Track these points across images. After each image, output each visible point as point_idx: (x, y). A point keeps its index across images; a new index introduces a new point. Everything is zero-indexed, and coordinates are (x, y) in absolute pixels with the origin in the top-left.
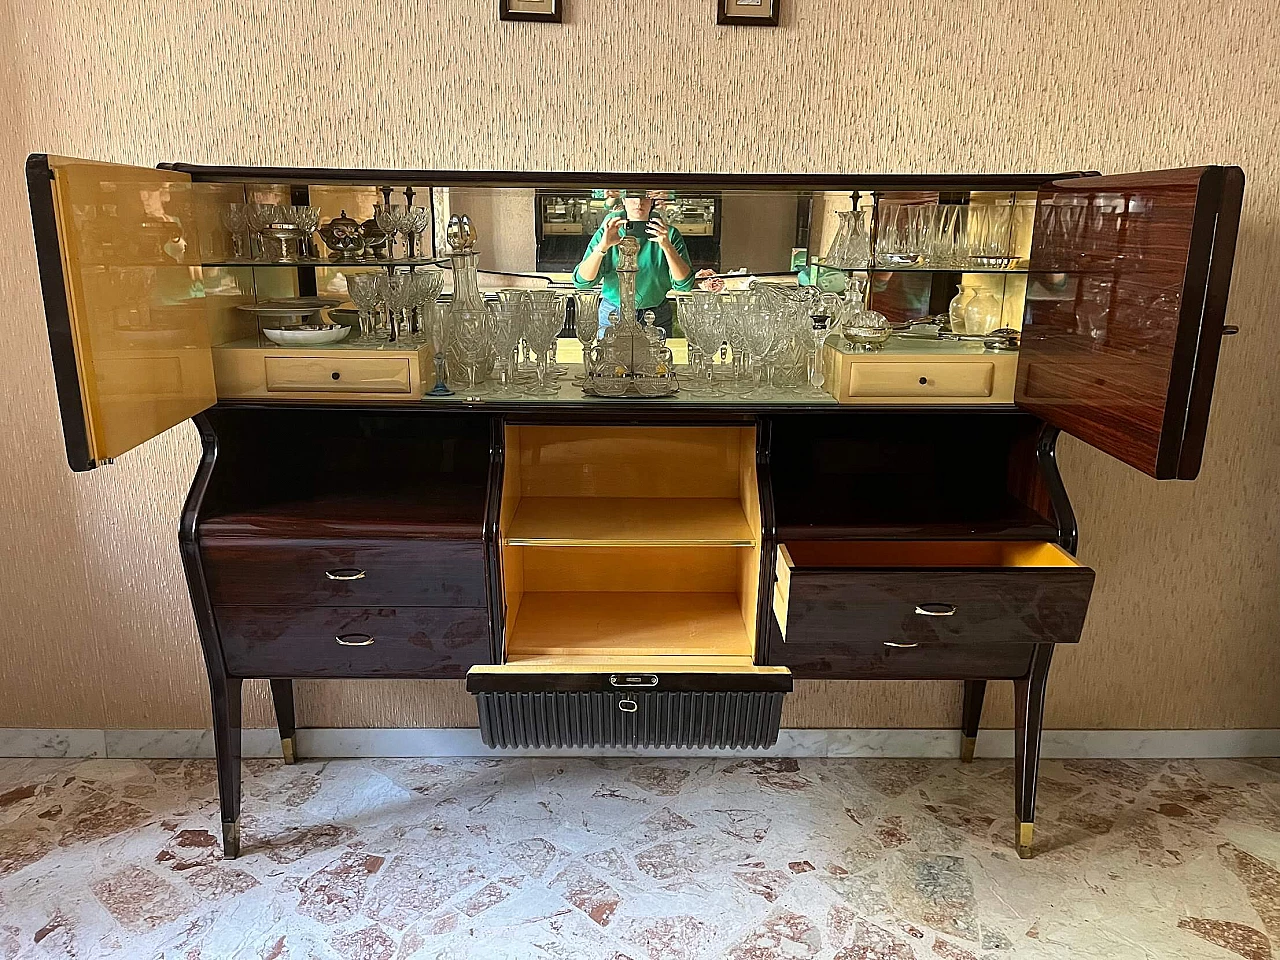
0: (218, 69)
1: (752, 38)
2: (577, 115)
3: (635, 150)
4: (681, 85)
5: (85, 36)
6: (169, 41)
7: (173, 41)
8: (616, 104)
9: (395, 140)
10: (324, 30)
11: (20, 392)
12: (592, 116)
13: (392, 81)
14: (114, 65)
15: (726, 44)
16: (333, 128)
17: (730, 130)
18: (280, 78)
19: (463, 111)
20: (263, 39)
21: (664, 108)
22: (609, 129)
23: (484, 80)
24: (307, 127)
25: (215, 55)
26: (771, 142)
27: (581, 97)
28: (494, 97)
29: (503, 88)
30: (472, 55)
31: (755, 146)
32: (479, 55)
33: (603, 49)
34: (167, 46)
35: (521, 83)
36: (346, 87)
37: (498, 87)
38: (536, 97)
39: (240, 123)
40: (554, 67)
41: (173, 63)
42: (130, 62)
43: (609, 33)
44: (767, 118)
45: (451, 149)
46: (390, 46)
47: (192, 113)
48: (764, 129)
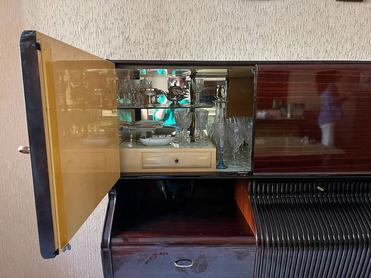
0: (114, 21)
1: (350, 6)
2: (273, 40)
3: (298, 55)
4: (319, 26)
5: (53, 6)
6: (92, 9)
7: (93, 9)
8: (290, 34)
9: (191, 52)
10: (163, 4)
11: (16, 166)
12: (279, 40)
13: (191, 26)
14: (66, 19)
15: (339, 9)
16: (164, 47)
17: (340, 46)
18: (142, 25)
19: (222, 39)
20: (135, 8)
21: (312, 36)
22: (286, 45)
23: (232, 25)
24: (152, 47)
25: (113, 15)
26: (357, 51)
27: (275, 32)
28: (236, 32)
29: (240, 29)
30: (228, 14)
31: (350, 53)
32: (231, 14)
33: (286, 11)
34: (91, 12)
35: (248, 26)
36: (171, 30)
37: (238, 28)
38: (255, 32)
39: (123, 45)
40: (264, 19)
41: (94, 18)
42: (73, 18)
43: (289, 4)
44: (356, 40)
45: (216, 56)
46: (191, 11)
47: (101, 41)
48: (355, 45)
